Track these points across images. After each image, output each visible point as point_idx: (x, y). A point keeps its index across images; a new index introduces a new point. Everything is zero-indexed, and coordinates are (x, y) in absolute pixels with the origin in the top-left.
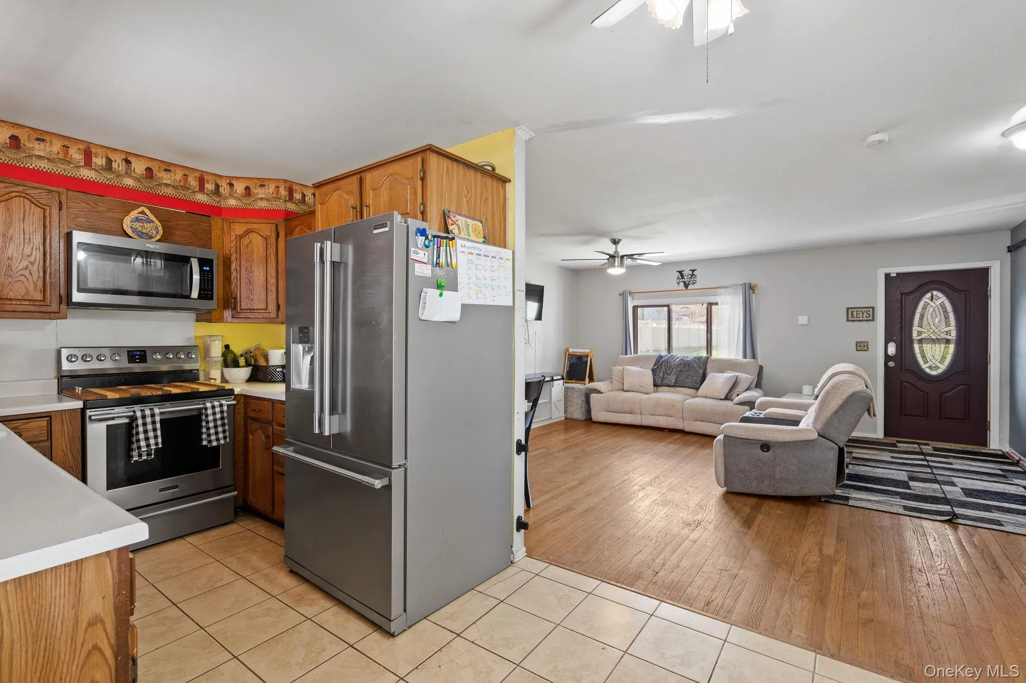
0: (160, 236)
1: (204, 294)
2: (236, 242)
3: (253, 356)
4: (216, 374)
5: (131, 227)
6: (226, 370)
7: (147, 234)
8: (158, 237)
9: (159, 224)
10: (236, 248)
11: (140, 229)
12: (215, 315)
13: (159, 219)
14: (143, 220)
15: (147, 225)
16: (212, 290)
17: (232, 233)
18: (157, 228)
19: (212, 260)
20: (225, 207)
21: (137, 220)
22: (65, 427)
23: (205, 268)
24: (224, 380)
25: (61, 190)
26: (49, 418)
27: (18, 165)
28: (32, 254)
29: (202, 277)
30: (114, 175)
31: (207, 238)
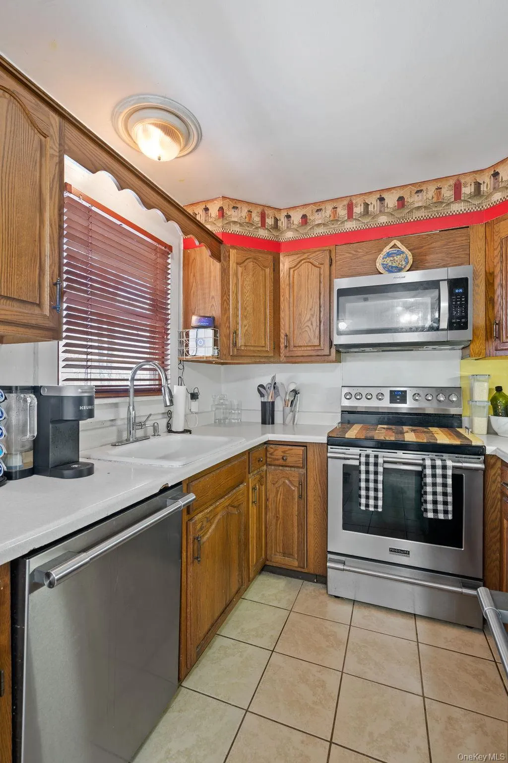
0: (410, 266)
1: (456, 322)
2: (501, 248)
4: (480, 424)
5: (382, 264)
7: (397, 267)
8: (408, 267)
9: (410, 253)
10: (502, 255)
11: (390, 264)
12: (475, 348)
13: (409, 248)
14: (394, 253)
15: (397, 258)
16: (466, 317)
17: (496, 237)
18: (407, 258)
19: (467, 279)
20: (489, 208)
21: (389, 255)
22: (316, 459)
25: (332, 248)
26: (305, 448)
27: (306, 237)
28: (312, 307)
29: (454, 303)
30: (370, 218)
31: (465, 254)
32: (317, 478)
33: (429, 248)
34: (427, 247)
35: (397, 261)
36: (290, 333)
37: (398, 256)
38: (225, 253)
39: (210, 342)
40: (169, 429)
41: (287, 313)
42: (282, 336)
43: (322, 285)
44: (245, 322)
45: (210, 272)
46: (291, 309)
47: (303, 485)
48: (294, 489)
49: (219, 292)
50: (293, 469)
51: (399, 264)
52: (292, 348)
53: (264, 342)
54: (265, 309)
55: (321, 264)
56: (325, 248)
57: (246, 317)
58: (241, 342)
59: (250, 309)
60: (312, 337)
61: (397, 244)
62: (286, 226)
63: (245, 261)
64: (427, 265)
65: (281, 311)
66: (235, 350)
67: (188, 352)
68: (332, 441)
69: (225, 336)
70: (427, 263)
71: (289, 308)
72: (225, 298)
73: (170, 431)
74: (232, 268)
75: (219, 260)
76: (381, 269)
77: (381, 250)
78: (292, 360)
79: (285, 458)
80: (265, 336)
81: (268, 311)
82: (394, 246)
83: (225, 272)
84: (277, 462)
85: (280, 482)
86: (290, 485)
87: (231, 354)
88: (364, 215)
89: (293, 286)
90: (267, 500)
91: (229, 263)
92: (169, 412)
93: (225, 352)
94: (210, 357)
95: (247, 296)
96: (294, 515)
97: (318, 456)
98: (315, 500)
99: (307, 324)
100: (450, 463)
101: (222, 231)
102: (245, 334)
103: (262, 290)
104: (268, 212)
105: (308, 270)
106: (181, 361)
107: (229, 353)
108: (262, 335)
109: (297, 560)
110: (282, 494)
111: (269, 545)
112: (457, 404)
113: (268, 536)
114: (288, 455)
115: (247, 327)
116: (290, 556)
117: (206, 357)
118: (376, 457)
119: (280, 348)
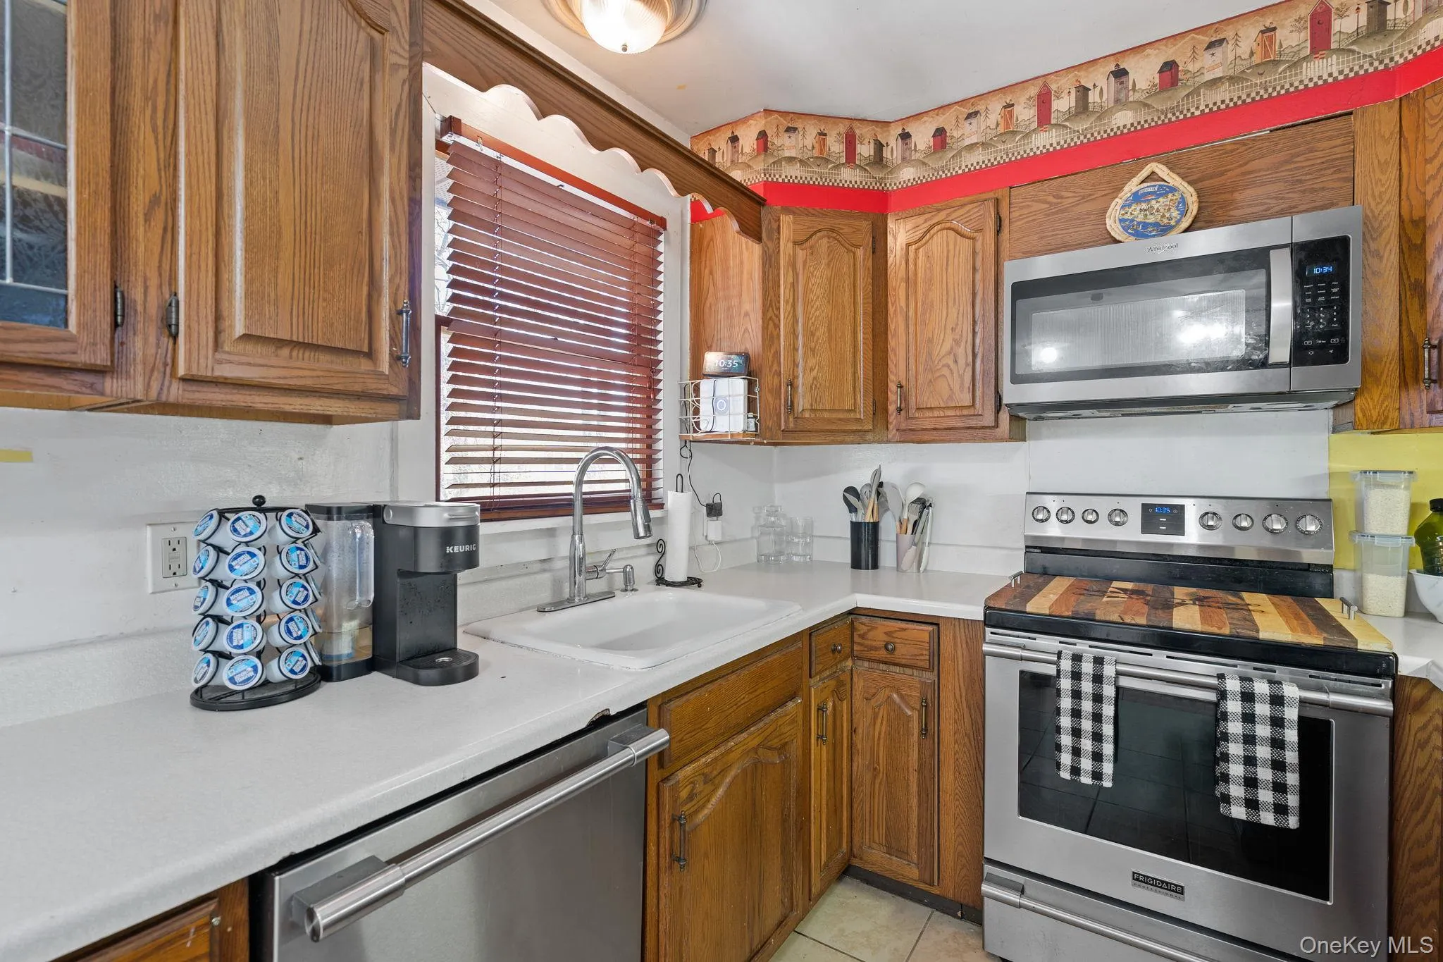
0: (1191, 219)
1: (1313, 347)
5: (1121, 221)
6: (1423, 580)
7: (1156, 224)
8: (1186, 223)
9: (1191, 189)
11: (1140, 218)
13: (1189, 179)
14: (1150, 193)
15: (1159, 204)
16: (1345, 335)
18: (1184, 200)
20: (1405, 61)
21: (1137, 198)
22: (960, 652)
25: (1002, 193)
26: (935, 627)
27: (944, 176)
28: (957, 324)
29: (1308, 300)
30: (1092, 119)
31: (1339, 179)
32: (961, 696)
33: (1243, 174)
34: (1238, 171)
35: (1158, 211)
36: (908, 380)
37: (1161, 200)
38: (770, 223)
39: (740, 404)
40: (659, 575)
41: (903, 339)
42: (893, 387)
43: (978, 276)
44: (812, 362)
45: (742, 263)
46: (912, 329)
47: (930, 707)
48: (909, 713)
49: (759, 304)
50: (908, 671)
51: (1163, 216)
52: (912, 412)
53: (852, 402)
54: (855, 333)
55: (977, 231)
56: (984, 196)
57: (813, 350)
58: (802, 403)
59: (821, 334)
60: (956, 388)
61: (1157, 171)
62: (900, 157)
63: (811, 236)
64: (1232, 213)
65: (890, 337)
66: (791, 419)
67: (697, 424)
68: (996, 618)
69: (771, 391)
70: (1236, 208)
71: (907, 327)
72: (770, 314)
73: (661, 581)
74: (785, 254)
75: (758, 238)
76: (1115, 230)
77: (1120, 189)
78: (913, 435)
79: (890, 647)
80: (854, 388)
81: (861, 336)
82: (1152, 176)
83: (769, 262)
84: (874, 655)
85: (881, 696)
86: (903, 706)
87: (783, 428)
88: (1077, 114)
89: (915, 284)
90: (853, 731)
91: (779, 243)
92: (661, 542)
93: (770, 424)
94: (739, 434)
95: (815, 306)
96: (911, 770)
97: (964, 646)
98: (956, 742)
99: (944, 362)
100: (1291, 691)
101: (765, 179)
102: (811, 387)
103: (847, 294)
104: (861, 131)
105: (948, 245)
106: (686, 442)
107: (780, 426)
108: (848, 387)
109: (917, 865)
110: (884, 722)
111: (857, 825)
112: (1322, 540)
113: (855, 806)
114: (898, 641)
115: (816, 370)
116: (902, 853)
117: (732, 435)
118: (1099, 661)
119: (887, 412)
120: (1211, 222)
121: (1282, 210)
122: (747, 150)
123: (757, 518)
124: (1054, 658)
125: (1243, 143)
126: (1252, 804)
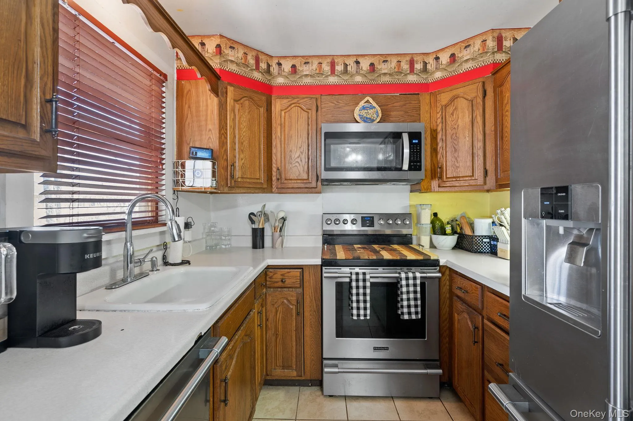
0: (379, 119)
1: (414, 165)
2: (442, 112)
3: (459, 224)
4: (425, 241)
5: (359, 115)
6: (434, 237)
7: (370, 119)
8: (378, 120)
9: (379, 108)
10: (442, 118)
11: (365, 115)
12: (424, 184)
13: (379, 105)
14: (368, 107)
15: (371, 111)
16: (420, 162)
17: (438, 105)
18: (377, 112)
19: (420, 133)
20: (432, 82)
21: (364, 108)
22: (311, 278)
23: (414, 141)
24: (432, 246)
25: (318, 96)
26: (302, 270)
27: (295, 85)
28: (302, 146)
29: (412, 150)
30: (349, 76)
31: (417, 114)
32: (312, 296)
33: (393, 106)
34: (391, 105)
35: (370, 114)
36: (281, 167)
37: (371, 110)
38: (222, 89)
39: (209, 173)
40: (164, 261)
41: (279, 149)
42: (274, 169)
43: (310, 127)
44: (242, 156)
45: (207, 106)
46: (283, 146)
47: (300, 303)
48: (292, 307)
49: (217, 126)
50: (291, 289)
51: (372, 116)
52: (283, 181)
53: (258, 175)
54: (260, 145)
55: (309, 109)
56: (312, 96)
57: (242, 151)
58: (238, 174)
59: (246, 144)
60: (301, 172)
61: (369, 100)
62: (277, 73)
63: (241, 99)
64: (391, 119)
65: (273, 148)
66: (233, 182)
67: (184, 182)
68: (326, 263)
69: (223, 168)
70: (391, 117)
71: (281, 145)
72: (223, 131)
73: (166, 263)
74: (229, 104)
75: (217, 95)
76: (358, 119)
77: (358, 104)
78: (283, 190)
79: (283, 281)
80: (259, 168)
81: (262, 147)
82: (368, 102)
83: (222, 107)
84: (276, 285)
85: (279, 302)
86: (289, 305)
87: (229, 185)
88: (344, 73)
89: (285, 127)
90: (267, 320)
91: (226, 99)
92: (165, 243)
93: (222, 183)
94: (209, 188)
95: (243, 131)
96: (292, 331)
97: (313, 276)
98: (311, 315)
99: (297, 160)
100: (418, 275)
101: (220, 67)
102: (242, 167)
103: (256, 127)
104: (261, 57)
105: (298, 113)
106: (174, 191)
107: (227, 184)
108: (257, 168)
109: (296, 370)
110: (281, 313)
111: (269, 361)
112: (409, 226)
113: (268, 353)
114: (286, 277)
115: (243, 160)
116: (289, 367)
117: (205, 188)
118: (364, 274)
119: (272, 180)
120: (385, 120)
121: (403, 120)
122: (210, 51)
123: (204, 229)
124: (350, 275)
125: (393, 96)
126: (409, 313)
